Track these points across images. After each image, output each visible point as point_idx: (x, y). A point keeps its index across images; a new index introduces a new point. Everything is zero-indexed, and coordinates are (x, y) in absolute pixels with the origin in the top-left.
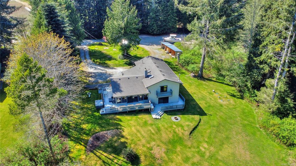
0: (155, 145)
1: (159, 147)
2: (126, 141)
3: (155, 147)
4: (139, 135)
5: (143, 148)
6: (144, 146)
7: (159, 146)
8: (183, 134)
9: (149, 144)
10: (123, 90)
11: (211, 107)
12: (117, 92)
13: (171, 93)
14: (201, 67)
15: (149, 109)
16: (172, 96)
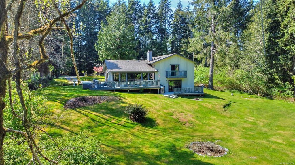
0: (175, 111)
4: (149, 103)
6: (158, 111)
7: (182, 112)
8: (213, 107)
10: (122, 68)
11: (237, 100)
12: (114, 69)
13: (185, 73)
14: (210, 76)
15: (158, 89)
16: (186, 78)
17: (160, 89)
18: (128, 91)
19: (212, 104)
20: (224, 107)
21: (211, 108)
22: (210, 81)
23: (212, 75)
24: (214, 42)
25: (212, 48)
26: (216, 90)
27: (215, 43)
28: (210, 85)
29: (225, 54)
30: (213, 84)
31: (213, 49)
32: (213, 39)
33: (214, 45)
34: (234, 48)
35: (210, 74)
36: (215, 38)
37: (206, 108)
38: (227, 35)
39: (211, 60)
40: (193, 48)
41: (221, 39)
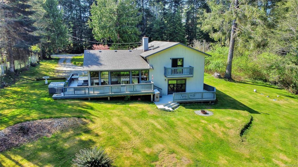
0: (163, 150)
1: (174, 155)
2: (94, 139)
3: (164, 153)
4: (126, 130)
5: (135, 154)
6: (136, 150)
7: (173, 152)
8: (225, 133)
9: (150, 147)
10: (103, 63)
11: (262, 105)
12: (91, 65)
13: (191, 70)
14: (229, 63)
15: (151, 95)
16: (192, 77)
17: (154, 95)
18: (109, 98)
19: (225, 127)
20: (242, 132)
21: (221, 135)
22: (228, 70)
23: (231, 62)
24: (236, 20)
25: (232, 27)
26: (234, 81)
27: (237, 22)
28: (227, 74)
29: (250, 38)
30: (232, 73)
31: (234, 29)
32: (235, 17)
33: (236, 24)
34: (263, 28)
35: (228, 61)
36: (237, 16)
37: (214, 135)
38: (254, 12)
39: (231, 42)
40: (209, 26)
41: (245, 16)
